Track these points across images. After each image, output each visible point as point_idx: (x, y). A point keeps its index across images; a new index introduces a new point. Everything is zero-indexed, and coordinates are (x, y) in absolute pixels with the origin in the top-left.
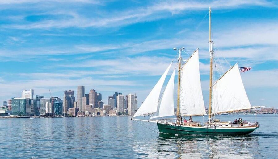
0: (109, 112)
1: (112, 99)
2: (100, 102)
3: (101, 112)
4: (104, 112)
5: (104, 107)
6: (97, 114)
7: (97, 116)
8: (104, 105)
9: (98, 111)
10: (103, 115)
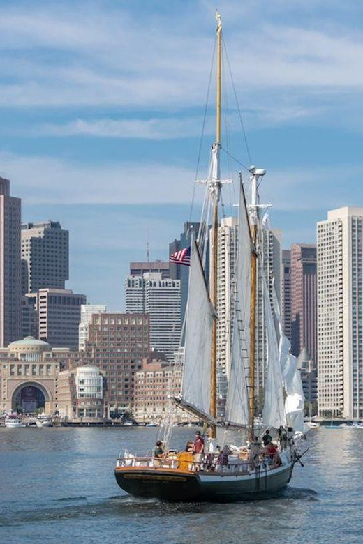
0: (129, 386)
1: (157, 277)
2: (52, 299)
3: (54, 379)
4: (86, 377)
5: (83, 337)
6: (16, 406)
7: (11, 424)
8: (86, 313)
9: (28, 377)
10: (71, 419)
